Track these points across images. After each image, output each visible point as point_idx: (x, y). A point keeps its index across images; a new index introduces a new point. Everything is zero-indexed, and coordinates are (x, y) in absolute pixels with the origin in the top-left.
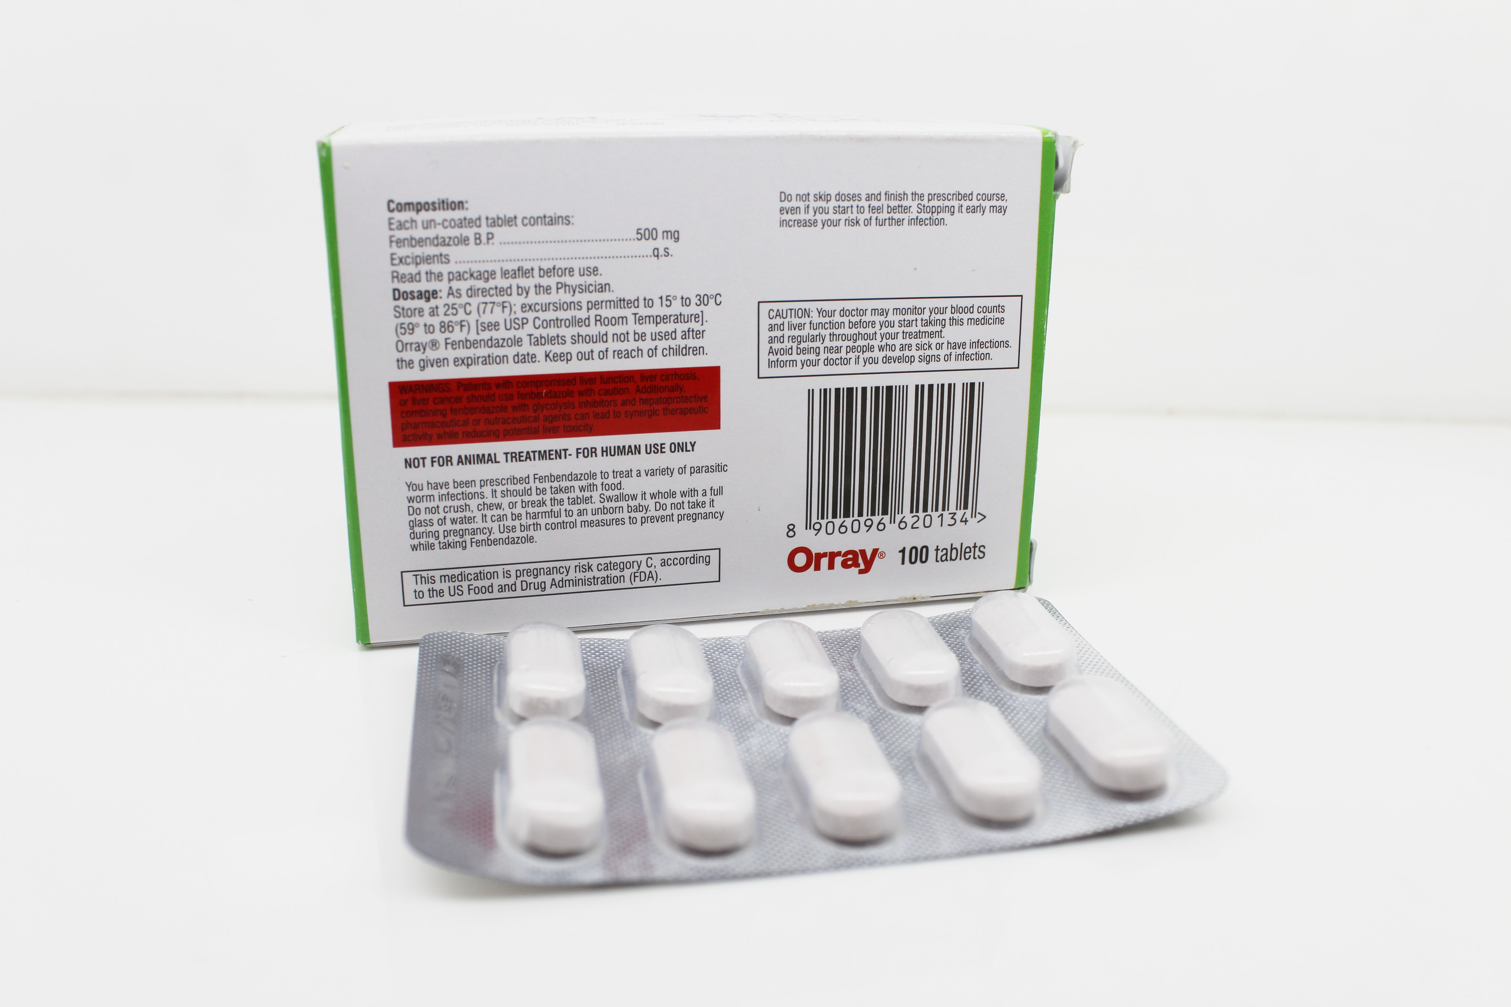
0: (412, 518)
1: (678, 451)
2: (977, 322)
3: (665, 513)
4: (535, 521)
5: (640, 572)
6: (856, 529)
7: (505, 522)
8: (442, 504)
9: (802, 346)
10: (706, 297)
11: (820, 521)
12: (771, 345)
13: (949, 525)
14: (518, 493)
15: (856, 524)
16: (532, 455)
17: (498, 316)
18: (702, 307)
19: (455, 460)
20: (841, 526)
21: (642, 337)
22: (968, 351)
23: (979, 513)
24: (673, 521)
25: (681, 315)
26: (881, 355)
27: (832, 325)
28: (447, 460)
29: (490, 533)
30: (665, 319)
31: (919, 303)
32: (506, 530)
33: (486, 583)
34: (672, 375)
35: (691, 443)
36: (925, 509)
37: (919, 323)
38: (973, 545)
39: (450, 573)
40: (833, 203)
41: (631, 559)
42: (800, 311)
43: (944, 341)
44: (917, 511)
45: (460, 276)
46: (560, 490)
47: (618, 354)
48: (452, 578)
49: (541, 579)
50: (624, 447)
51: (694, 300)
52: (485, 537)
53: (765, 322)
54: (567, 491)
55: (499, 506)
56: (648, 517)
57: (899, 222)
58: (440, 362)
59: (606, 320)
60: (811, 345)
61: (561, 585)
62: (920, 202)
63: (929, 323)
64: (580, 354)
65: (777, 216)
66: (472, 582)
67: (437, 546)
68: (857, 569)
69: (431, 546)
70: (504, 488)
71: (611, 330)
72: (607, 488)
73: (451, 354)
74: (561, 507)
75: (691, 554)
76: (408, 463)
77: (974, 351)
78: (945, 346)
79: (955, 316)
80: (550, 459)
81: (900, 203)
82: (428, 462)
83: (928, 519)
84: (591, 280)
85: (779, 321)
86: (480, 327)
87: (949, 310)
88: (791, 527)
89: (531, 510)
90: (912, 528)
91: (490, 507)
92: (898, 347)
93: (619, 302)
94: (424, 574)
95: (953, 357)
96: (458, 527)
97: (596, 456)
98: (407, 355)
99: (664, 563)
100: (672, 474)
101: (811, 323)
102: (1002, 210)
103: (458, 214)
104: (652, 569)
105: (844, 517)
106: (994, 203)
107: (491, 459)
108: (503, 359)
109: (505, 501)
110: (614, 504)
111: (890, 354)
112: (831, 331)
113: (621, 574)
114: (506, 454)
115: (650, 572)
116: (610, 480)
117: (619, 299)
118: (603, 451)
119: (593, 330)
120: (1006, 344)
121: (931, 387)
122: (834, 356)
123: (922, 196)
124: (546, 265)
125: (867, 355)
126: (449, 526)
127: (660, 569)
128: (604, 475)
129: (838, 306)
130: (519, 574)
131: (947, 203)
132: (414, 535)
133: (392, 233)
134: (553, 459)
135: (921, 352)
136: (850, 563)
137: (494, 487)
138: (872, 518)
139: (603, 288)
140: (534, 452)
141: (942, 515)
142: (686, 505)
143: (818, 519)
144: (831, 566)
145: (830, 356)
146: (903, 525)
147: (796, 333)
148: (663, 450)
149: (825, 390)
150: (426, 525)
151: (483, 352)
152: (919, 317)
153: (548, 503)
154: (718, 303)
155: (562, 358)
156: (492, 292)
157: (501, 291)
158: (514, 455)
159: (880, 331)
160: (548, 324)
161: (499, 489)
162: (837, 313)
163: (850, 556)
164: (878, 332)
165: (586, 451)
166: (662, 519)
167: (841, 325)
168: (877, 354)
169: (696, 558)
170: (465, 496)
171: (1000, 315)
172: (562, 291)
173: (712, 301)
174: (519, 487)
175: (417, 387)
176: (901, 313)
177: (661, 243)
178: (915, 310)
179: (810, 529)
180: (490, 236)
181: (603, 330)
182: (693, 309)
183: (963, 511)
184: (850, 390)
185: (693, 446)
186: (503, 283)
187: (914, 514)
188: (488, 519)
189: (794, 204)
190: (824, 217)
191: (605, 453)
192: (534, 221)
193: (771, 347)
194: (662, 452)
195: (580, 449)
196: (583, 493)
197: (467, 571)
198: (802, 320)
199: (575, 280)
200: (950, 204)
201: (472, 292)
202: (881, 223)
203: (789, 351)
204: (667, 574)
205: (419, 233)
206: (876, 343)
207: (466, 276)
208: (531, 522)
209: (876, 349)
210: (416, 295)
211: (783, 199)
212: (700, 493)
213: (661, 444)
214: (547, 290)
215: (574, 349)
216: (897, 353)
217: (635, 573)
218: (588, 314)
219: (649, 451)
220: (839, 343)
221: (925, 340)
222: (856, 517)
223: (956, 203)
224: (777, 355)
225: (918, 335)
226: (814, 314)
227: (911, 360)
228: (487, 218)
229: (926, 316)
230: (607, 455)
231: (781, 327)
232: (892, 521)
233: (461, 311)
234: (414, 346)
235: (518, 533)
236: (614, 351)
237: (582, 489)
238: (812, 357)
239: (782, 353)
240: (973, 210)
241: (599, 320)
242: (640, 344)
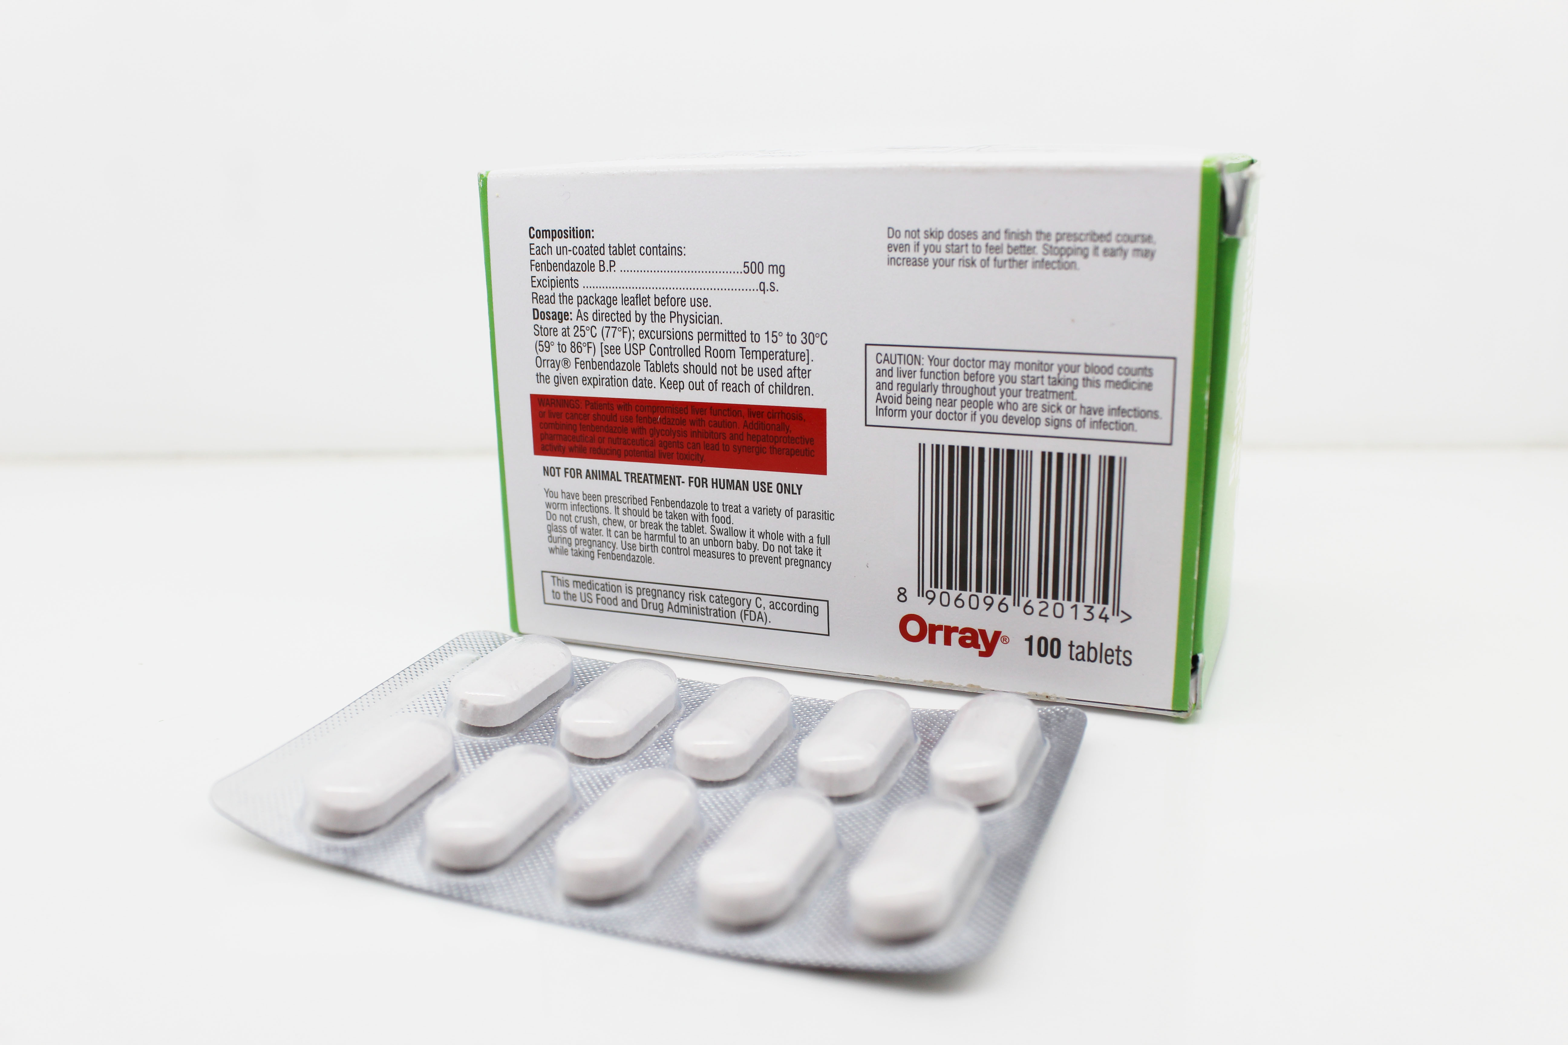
0: (550, 522)
1: (785, 493)
2: (1117, 385)
3: (773, 555)
4: (653, 542)
5: (750, 611)
6: (974, 605)
7: (626, 539)
8: (574, 513)
9: (912, 395)
10: (811, 335)
11: (933, 589)
12: (879, 391)
13: (1085, 619)
14: (636, 513)
15: (974, 599)
16: (649, 477)
17: (618, 340)
18: (808, 345)
19: (584, 474)
20: (957, 599)
21: (749, 371)
22: (1106, 418)
23: (1122, 612)
24: (781, 564)
25: (787, 352)
26: (1001, 413)
27: (946, 375)
28: (577, 473)
29: (614, 548)
30: (771, 355)
31: (1046, 358)
32: (627, 547)
33: (612, 595)
34: (779, 413)
35: (797, 485)
36: (1055, 596)
37: (1046, 380)
38: (1116, 648)
39: (581, 579)
40: (946, 241)
41: (742, 596)
42: (910, 357)
43: (1077, 404)
44: (1046, 597)
45: (587, 300)
46: (674, 516)
47: (727, 386)
48: (583, 585)
49: (660, 600)
50: (733, 481)
51: (800, 338)
52: (610, 551)
53: (873, 367)
54: (680, 518)
55: (621, 523)
56: (756, 556)
57: (1021, 264)
58: (571, 380)
59: (715, 351)
60: (922, 395)
61: (677, 610)
62: (1046, 242)
63: (1057, 381)
64: (691, 384)
65: (885, 254)
66: (600, 592)
67: (570, 552)
68: (977, 650)
69: (564, 552)
70: (625, 506)
71: (720, 362)
72: (717, 521)
73: (580, 373)
74: (676, 533)
75: (799, 602)
76: (547, 471)
77: (1113, 419)
78: (1077, 410)
79: (1091, 376)
80: (665, 484)
81: (1023, 243)
82: (562, 472)
83: (1058, 607)
84: (701, 311)
85: (887, 366)
86: (604, 350)
87: (1082, 369)
88: (902, 591)
89: (649, 531)
90: (1040, 615)
91: (614, 522)
92: (1021, 406)
93: (727, 335)
94: (560, 576)
95: (1087, 423)
96: (587, 537)
97: (707, 487)
98: (546, 371)
99: (773, 606)
100: (779, 515)
101: (921, 371)
102: (1148, 254)
103: (585, 242)
104: (761, 610)
105: (960, 590)
106: (1138, 245)
107: (612, 476)
108: (623, 382)
109: (627, 519)
110: (723, 538)
111: (1011, 413)
112: (944, 382)
113: (732, 609)
114: (627, 473)
115: (760, 612)
116: (720, 513)
117: (727, 332)
118: (713, 483)
119: (704, 361)
120: (1155, 415)
121: (1060, 456)
122: (948, 410)
123: (1048, 236)
124: (661, 294)
125: (985, 411)
126: (579, 535)
127: (769, 612)
128: (715, 507)
129: (952, 355)
130: (640, 592)
131: (1079, 244)
132: (551, 539)
133: (532, 257)
134: (668, 484)
135: (1048, 415)
136: (968, 642)
137: (617, 504)
138: (992, 595)
139: (713, 319)
140: (651, 475)
141: (1076, 606)
142: (793, 550)
143: (931, 587)
144: (948, 642)
145: (944, 409)
146: (1028, 610)
147: (906, 380)
148: (770, 489)
149: (938, 446)
150: (560, 531)
151: (606, 373)
152: (1046, 374)
153: (664, 526)
154: (824, 342)
155: (675, 386)
156: (614, 317)
157: (622, 317)
158: (633, 475)
159: (1000, 387)
160: (662, 351)
161: (622, 506)
162: (951, 363)
163: (968, 634)
164: (998, 388)
165: (697, 480)
166: (770, 560)
167: (955, 376)
168: (995, 411)
169: (804, 606)
170: (593, 509)
171: (1146, 380)
172: (675, 320)
173: (818, 340)
174: (638, 507)
175: (553, 401)
176: (1024, 367)
177: (767, 277)
178: (1040, 366)
179: (923, 596)
180: (612, 264)
181: (713, 361)
182: (799, 347)
183: (1101, 606)
184: (965, 449)
185: (799, 489)
186: (624, 309)
187: (1042, 599)
188: (612, 533)
189: (903, 240)
190: (936, 256)
191: (715, 485)
192: (651, 251)
193: (879, 394)
194: (769, 491)
195: (692, 478)
196: (695, 522)
197: (596, 580)
198: (913, 368)
199: (686, 310)
200: (1082, 245)
201: (597, 316)
202: (1001, 265)
203: (898, 400)
204: (777, 618)
205: (554, 258)
206: (995, 399)
207: (592, 300)
208: (649, 543)
209: (995, 406)
210: (551, 315)
211: (891, 235)
212: (807, 539)
213: (769, 483)
214: (662, 318)
215: (687, 378)
216: (1020, 413)
217: (745, 611)
218: (699, 344)
219: (756, 489)
220: (953, 396)
221: (1053, 401)
222: (974, 591)
223: (1090, 245)
224: (885, 402)
225: (1044, 394)
226: (926, 362)
227: (1036, 422)
228: (610, 247)
229: (1054, 373)
230: (717, 488)
231: (889, 373)
232: (1016, 603)
233: (588, 333)
234: (550, 363)
235: (638, 552)
236: (723, 384)
237: (694, 518)
238: (923, 408)
239: (891, 401)
240: (1113, 253)
241: (709, 351)
242: (747, 378)
